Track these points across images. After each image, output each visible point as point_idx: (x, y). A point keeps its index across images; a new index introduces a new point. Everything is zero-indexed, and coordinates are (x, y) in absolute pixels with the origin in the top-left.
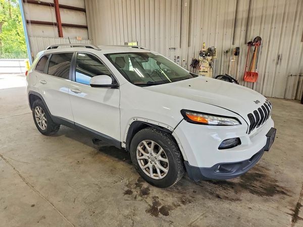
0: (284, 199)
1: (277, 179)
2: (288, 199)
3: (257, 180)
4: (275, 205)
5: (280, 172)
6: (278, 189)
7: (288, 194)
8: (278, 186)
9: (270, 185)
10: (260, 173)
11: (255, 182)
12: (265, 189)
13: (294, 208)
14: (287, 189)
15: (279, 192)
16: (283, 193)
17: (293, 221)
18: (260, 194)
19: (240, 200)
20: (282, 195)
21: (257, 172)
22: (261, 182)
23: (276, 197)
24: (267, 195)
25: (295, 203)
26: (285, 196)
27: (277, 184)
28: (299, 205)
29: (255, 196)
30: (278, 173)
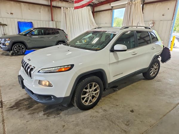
0: (10, 105)
1: (19, 112)
2: (8, 106)
3: (28, 104)
4: (12, 101)
5: (22, 118)
6: (15, 107)
7: (9, 109)
8: (16, 108)
9: (20, 107)
10: (31, 109)
11: (28, 103)
12: (21, 103)
13: (3, 104)
14: (11, 110)
15: (14, 106)
16: (12, 107)
17: (2, 101)
18: (21, 100)
19: (25, 94)
20: (11, 106)
21: (33, 108)
22: (26, 105)
23: (13, 104)
24: (18, 102)
25: (3, 107)
26: (10, 107)
27: (17, 110)
28: (2, 107)
29: (22, 98)
30: (22, 116)
